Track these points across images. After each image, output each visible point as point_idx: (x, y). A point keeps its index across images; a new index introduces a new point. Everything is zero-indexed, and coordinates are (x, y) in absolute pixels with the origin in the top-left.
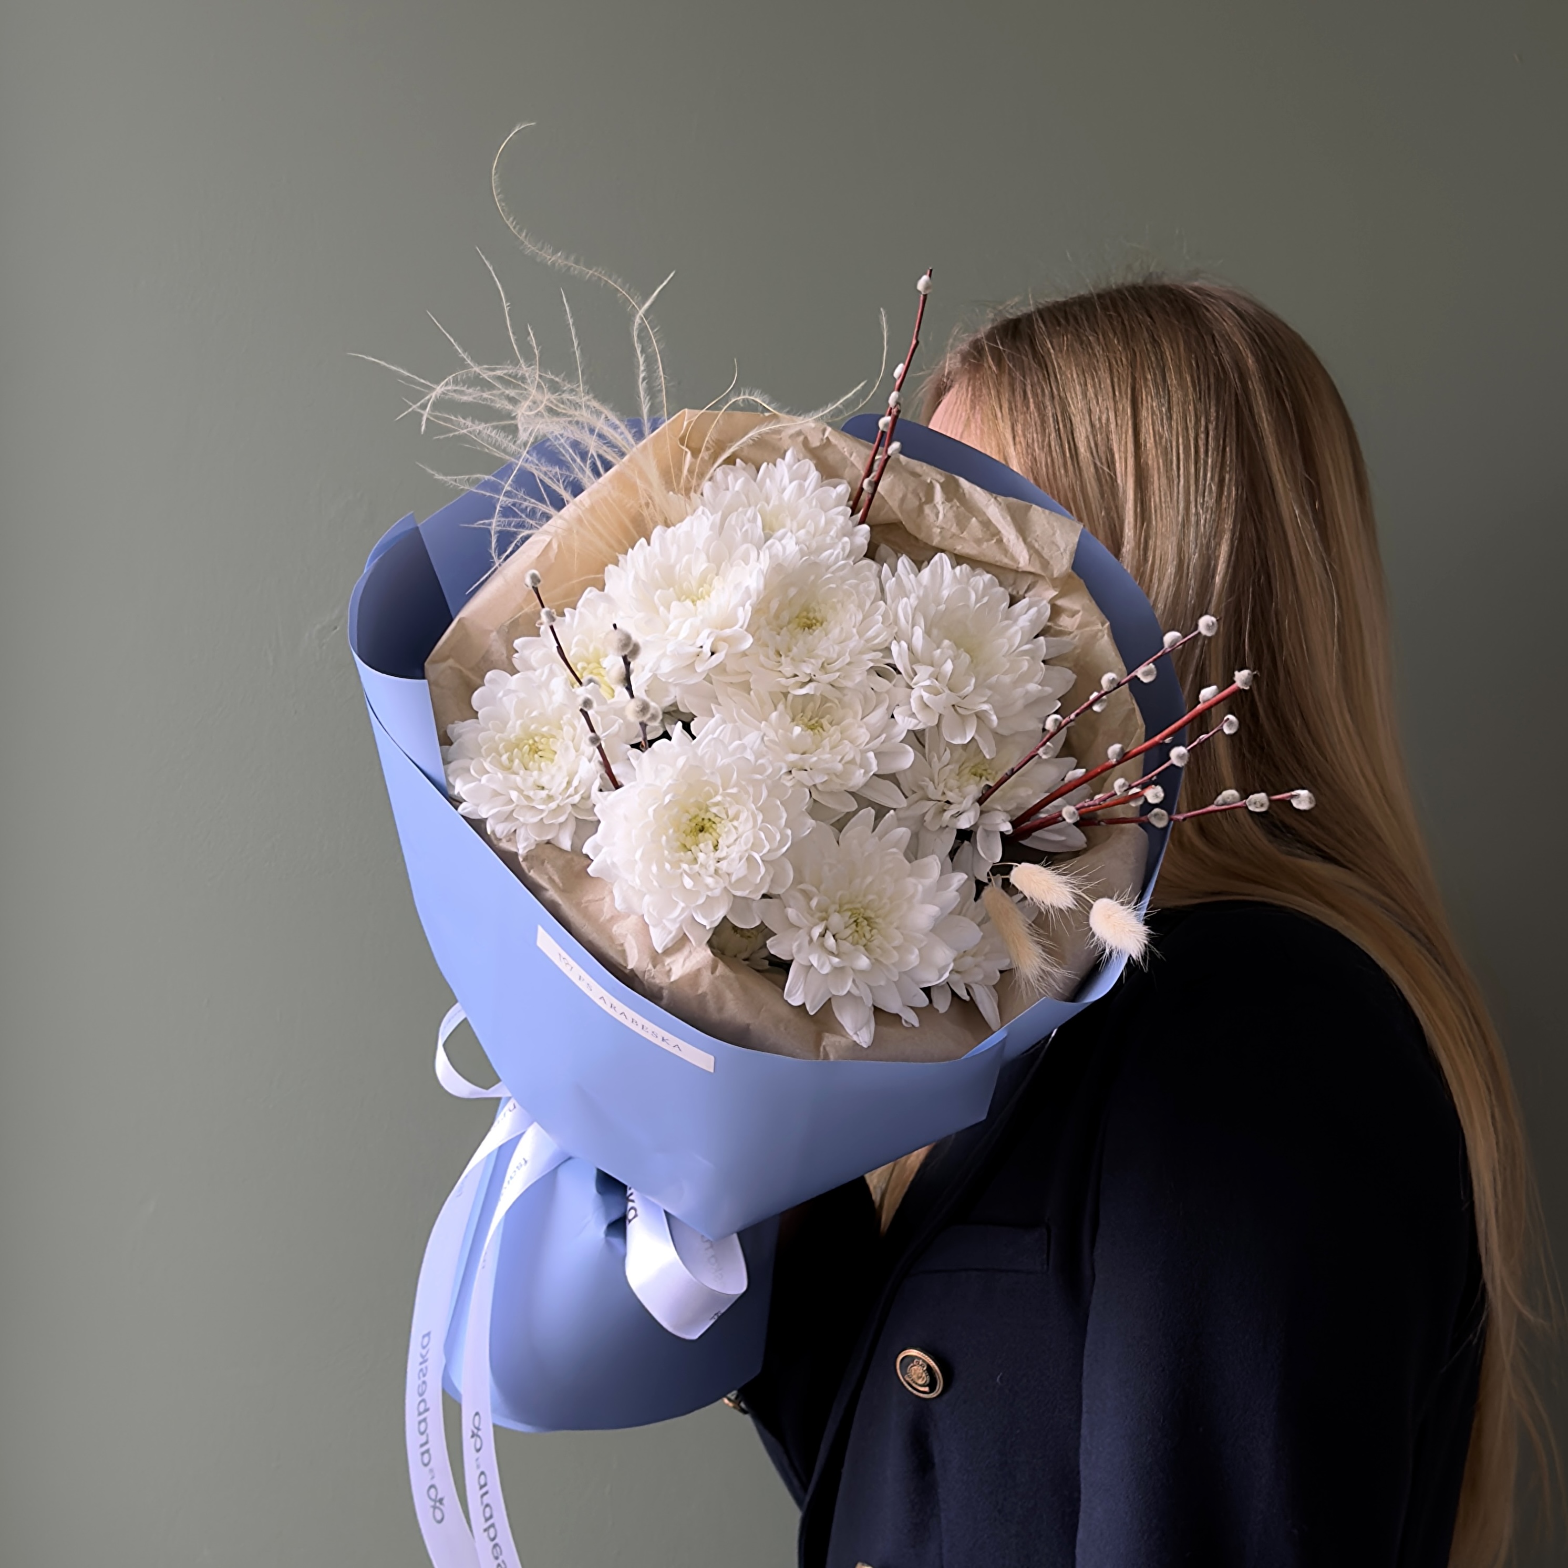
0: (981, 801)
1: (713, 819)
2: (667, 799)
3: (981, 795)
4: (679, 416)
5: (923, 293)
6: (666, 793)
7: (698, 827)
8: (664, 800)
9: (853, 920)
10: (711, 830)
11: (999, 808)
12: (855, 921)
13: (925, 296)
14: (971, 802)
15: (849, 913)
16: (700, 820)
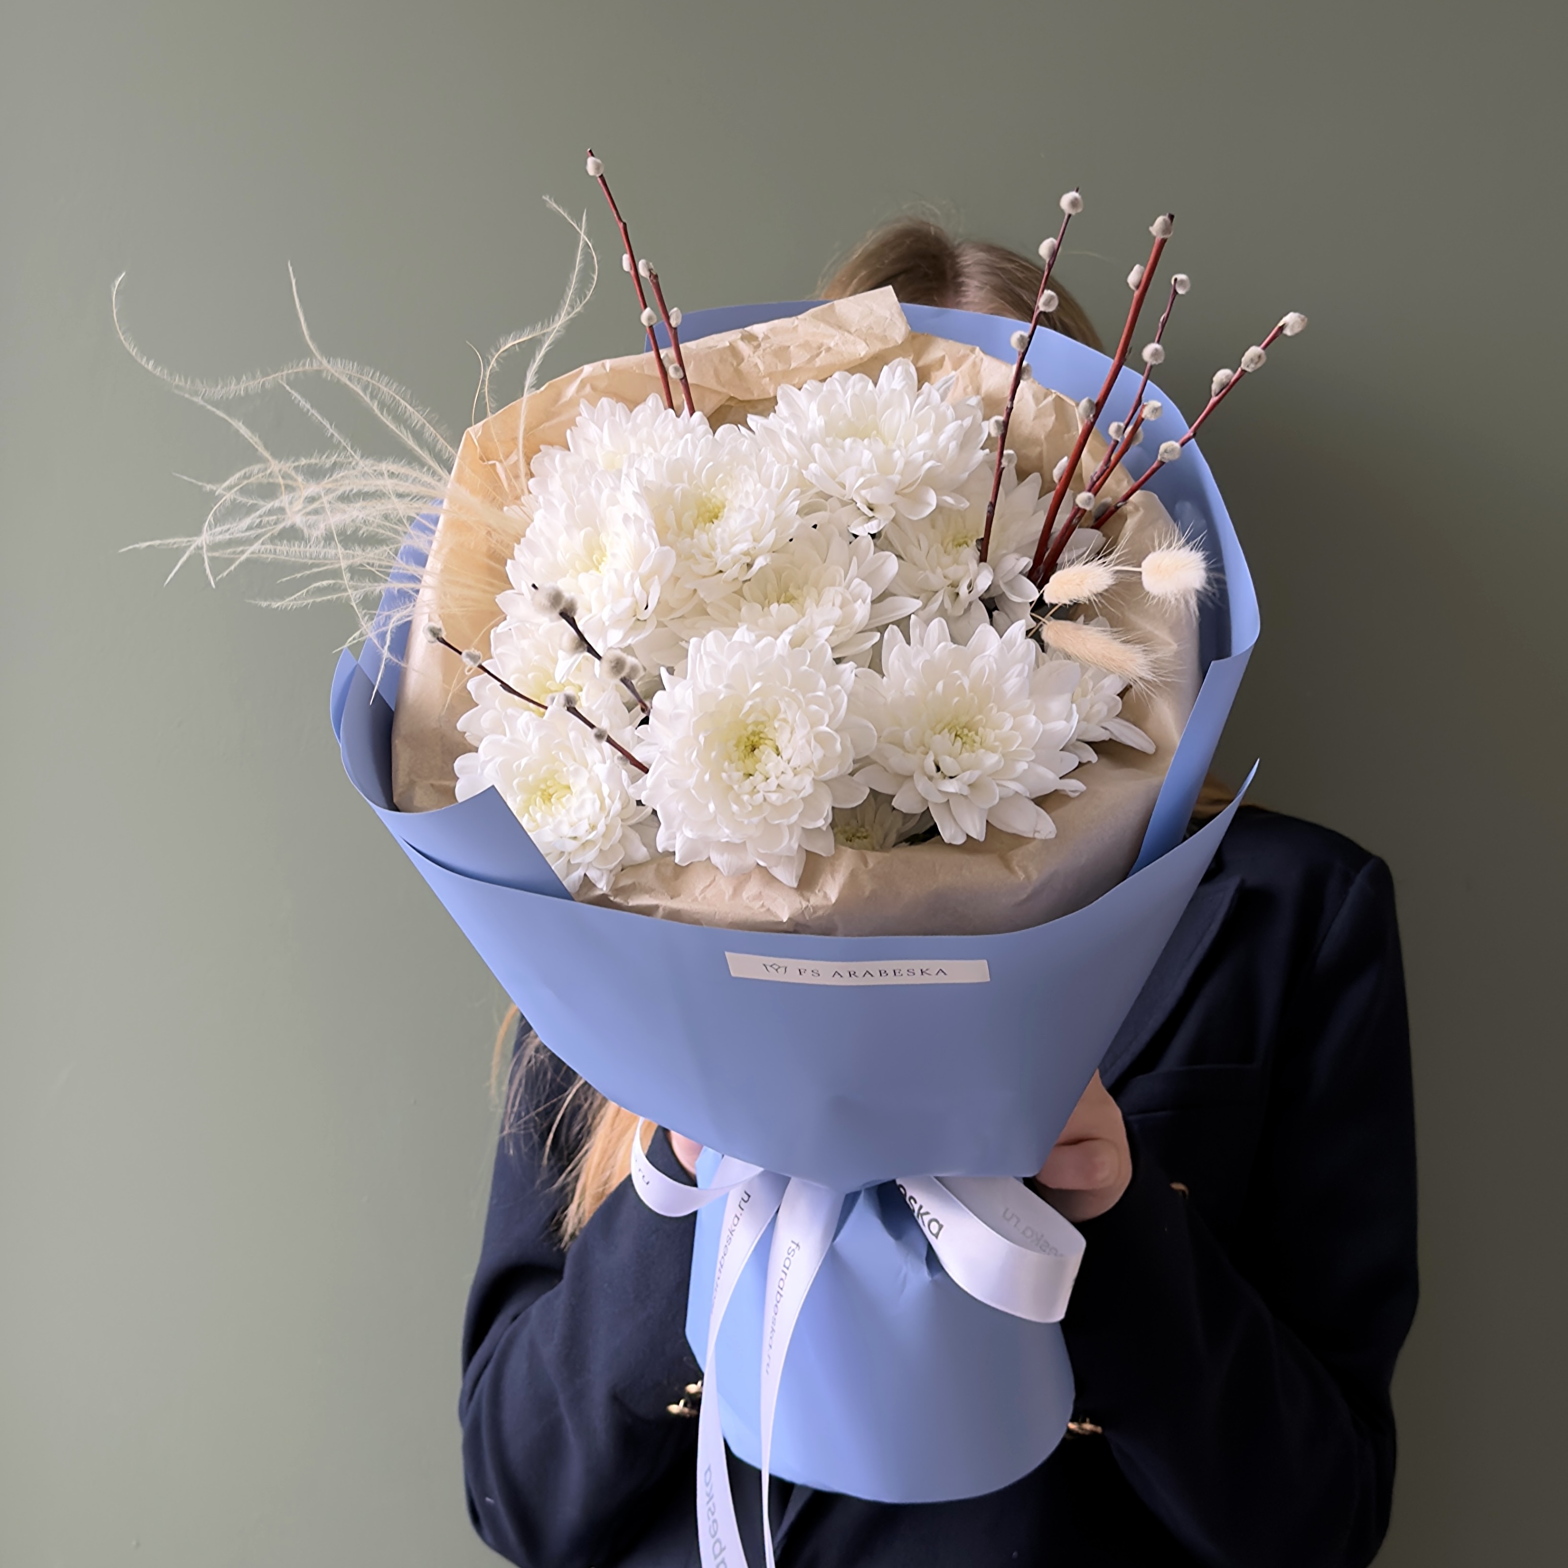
0: (983, 558)
1: (757, 730)
2: (701, 739)
3: (979, 553)
4: (466, 439)
5: (598, 175)
6: (696, 737)
7: (749, 749)
8: (699, 743)
9: (953, 734)
10: (762, 741)
11: (1004, 552)
12: (956, 735)
13: (601, 177)
14: (976, 565)
15: (946, 730)
16: (746, 740)
